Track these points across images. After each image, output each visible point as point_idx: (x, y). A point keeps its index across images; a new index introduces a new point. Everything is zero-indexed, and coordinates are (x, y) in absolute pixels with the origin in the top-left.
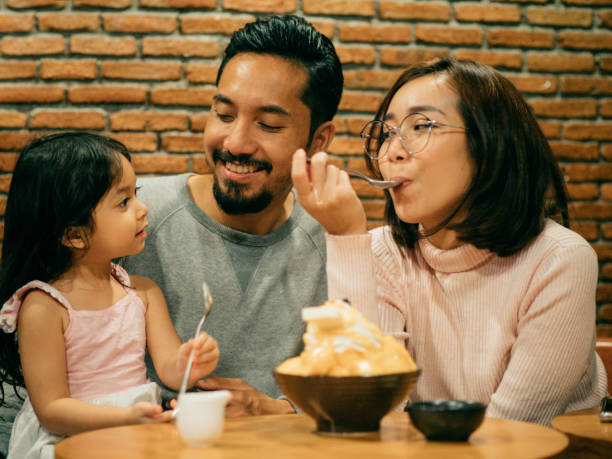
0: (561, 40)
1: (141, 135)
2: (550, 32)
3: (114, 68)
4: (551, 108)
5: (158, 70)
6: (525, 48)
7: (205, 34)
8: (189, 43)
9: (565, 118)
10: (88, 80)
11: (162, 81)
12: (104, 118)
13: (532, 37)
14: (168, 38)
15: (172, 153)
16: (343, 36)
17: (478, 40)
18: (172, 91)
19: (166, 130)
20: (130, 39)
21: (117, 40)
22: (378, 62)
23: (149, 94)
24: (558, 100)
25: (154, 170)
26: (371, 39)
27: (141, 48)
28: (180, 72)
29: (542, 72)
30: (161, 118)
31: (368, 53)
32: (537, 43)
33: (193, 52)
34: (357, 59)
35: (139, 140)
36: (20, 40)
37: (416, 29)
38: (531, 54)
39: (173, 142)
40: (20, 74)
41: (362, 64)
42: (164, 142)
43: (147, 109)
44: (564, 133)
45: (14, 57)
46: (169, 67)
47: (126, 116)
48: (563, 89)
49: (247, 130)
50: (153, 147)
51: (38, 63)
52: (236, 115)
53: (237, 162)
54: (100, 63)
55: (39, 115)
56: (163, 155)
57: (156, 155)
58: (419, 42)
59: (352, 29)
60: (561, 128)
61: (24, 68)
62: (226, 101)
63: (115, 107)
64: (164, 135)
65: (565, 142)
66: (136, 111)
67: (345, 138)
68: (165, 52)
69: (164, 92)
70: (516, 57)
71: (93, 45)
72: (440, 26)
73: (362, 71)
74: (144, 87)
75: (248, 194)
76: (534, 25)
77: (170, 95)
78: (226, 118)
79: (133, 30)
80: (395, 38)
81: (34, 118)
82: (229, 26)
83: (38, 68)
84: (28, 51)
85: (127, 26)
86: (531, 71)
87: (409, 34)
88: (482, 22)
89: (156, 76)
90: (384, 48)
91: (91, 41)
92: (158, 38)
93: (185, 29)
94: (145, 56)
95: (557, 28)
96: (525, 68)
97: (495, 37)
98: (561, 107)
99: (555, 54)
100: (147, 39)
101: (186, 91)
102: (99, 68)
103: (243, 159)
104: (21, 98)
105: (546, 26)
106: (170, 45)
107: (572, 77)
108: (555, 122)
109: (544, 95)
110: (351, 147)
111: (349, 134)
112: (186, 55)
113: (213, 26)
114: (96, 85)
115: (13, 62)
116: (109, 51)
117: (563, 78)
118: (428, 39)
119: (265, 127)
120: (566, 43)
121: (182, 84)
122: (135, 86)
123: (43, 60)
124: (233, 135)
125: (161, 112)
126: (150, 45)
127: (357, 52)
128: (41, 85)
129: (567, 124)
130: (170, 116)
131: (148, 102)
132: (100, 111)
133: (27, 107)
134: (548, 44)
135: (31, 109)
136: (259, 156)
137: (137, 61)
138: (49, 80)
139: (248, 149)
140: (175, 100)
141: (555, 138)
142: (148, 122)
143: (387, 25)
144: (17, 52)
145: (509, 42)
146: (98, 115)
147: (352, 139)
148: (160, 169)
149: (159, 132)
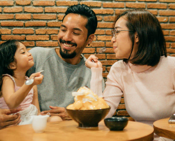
0: (169, 7)
1: (45, 36)
2: (166, 4)
3: (36, 16)
4: (166, 26)
5: (49, 16)
6: (158, 9)
7: (63, 6)
8: (58, 9)
9: (170, 29)
10: (29, 20)
11: (51, 20)
12: (33, 31)
13: (160, 5)
14: (52, 7)
15: (54, 41)
16: (104, 6)
17: (144, 7)
18: (53, 23)
19: (52, 34)
20: (41, 8)
21: (37, 8)
22: (114, 13)
23: (47, 24)
24: (168, 24)
25: (48, 46)
26: (112, 7)
27: (44, 10)
28: (56, 17)
29: (163, 16)
30: (50, 31)
31: (112, 11)
32: (162, 8)
33: (60, 11)
34: (108, 13)
35: (44, 37)
36: (9, 8)
37: (126, 4)
38: (160, 11)
39: (54, 38)
40: (9, 18)
41: (110, 14)
42: (51, 38)
43: (46, 28)
44: (170, 34)
45: (8, 13)
46: (52, 16)
47: (40, 30)
48: (170, 21)
49: (70, 34)
50: (48, 39)
51: (14, 15)
52: (67, 30)
53: (67, 43)
54: (32, 15)
55: (15, 30)
56: (51, 41)
57: (49, 41)
58: (127, 7)
59: (106, 4)
60: (169, 32)
61: (10, 16)
62: (64, 26)
63: (37, 28)
64: (51, 36)
65: (170, 36)
66: (43, 29)
67: (105, 36)
68: (52, 11)
69: (51, 23)
70: (156, 11)
71: (30, 10)
72: (133, 3)
73: (110, 16)
74: (46, 22)
75: (70, 53)
76: (161, 2)
77: (53, 24)
78: (64, 31)
79: (42, 5)
80: (119, 7)
81: (13, 31)
82: (70, 4)
83: (15, 16)
84: (12, 11)
85: (40, 4)
86: (160, 16)
87: (124, 5)
88: (145, 2)
89: (49, 18)
90: (116, 9)
91: (30, 8)
92: (50, 7)
93: (57, 5)
94: (46, 13)
95: (168, 3)
96: (158, 15)
97: (149, 6)
98: (169, 26)
99: (167, 10)
100: (46, 8)
101: (58, 23)
102: (32, 16)
103: (68, 42)
104: (10, 25)
105: (165, 2)
106: (53, 9)
107: (172, 17)
108: (167, 31)
109: (164, 22)
110: (107, 38)
111: (106, 35)
112: (58, 12)
113: (66, 4)
114: (31, 21)
115: (7, 14)
116: (35, 11)
117: (170, 18)
118: (129, 7)
119: (75, 34)
120: (170, 7)
121: (57, 21)
122: (43, 21)
123: (16, 14)
124: (65, 36)
125: (50, 29)
126: (47, 9)
127: (108, 11)
128: (15, 21)
129: (171, 31)
130: (53, 30)
131: (47, 26)
132: (32, 28)
133: (11, 27)
134: (165, 8)
135: (12, 28)
136: (73, 42)
137: (43, 14)
138: (18, 20)
139: (70, 40)
140: (54, 25)
141: (167, 35)
142: (46, 32)
143: (117, 3)
144: (9, 12)
145: (154, 7)
146: (32, 30)
147: (107, 36)
148: (50, 46)
149: (50, 35)
